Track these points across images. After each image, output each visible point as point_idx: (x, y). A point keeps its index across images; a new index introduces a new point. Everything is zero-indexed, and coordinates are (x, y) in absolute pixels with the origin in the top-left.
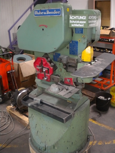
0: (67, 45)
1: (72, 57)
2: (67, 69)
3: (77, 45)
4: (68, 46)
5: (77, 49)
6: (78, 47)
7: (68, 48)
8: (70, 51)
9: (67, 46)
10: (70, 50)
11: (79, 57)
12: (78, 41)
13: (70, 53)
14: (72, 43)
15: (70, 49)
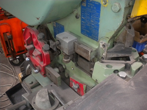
0: (76, 8)
1: (86, 40)
2: (77, 61)
3: (99, 12)
4: (79, 11)
5: (98, 25)
6: (101, 19)
7: (77, 17)
8: (82, 26)
9: (75, 12)
10: (82, 23)
11: (101, 46)
12: (102, 3)
13: (82, 31)
14: (87, 5)
15: (82, 20)
